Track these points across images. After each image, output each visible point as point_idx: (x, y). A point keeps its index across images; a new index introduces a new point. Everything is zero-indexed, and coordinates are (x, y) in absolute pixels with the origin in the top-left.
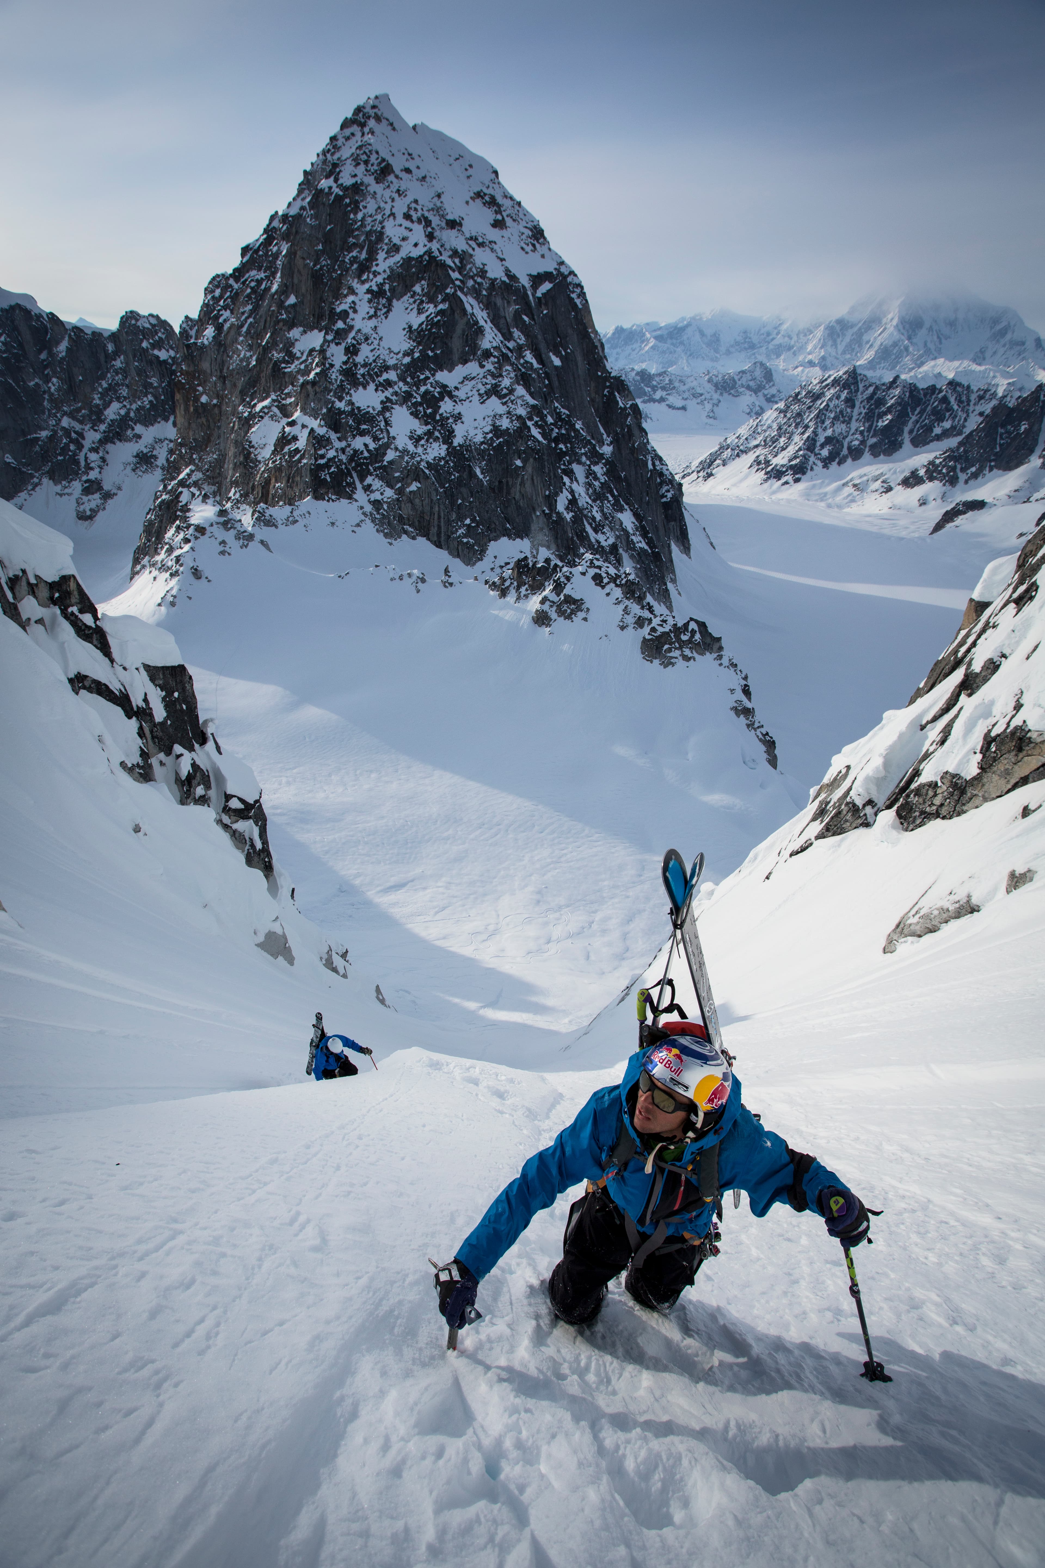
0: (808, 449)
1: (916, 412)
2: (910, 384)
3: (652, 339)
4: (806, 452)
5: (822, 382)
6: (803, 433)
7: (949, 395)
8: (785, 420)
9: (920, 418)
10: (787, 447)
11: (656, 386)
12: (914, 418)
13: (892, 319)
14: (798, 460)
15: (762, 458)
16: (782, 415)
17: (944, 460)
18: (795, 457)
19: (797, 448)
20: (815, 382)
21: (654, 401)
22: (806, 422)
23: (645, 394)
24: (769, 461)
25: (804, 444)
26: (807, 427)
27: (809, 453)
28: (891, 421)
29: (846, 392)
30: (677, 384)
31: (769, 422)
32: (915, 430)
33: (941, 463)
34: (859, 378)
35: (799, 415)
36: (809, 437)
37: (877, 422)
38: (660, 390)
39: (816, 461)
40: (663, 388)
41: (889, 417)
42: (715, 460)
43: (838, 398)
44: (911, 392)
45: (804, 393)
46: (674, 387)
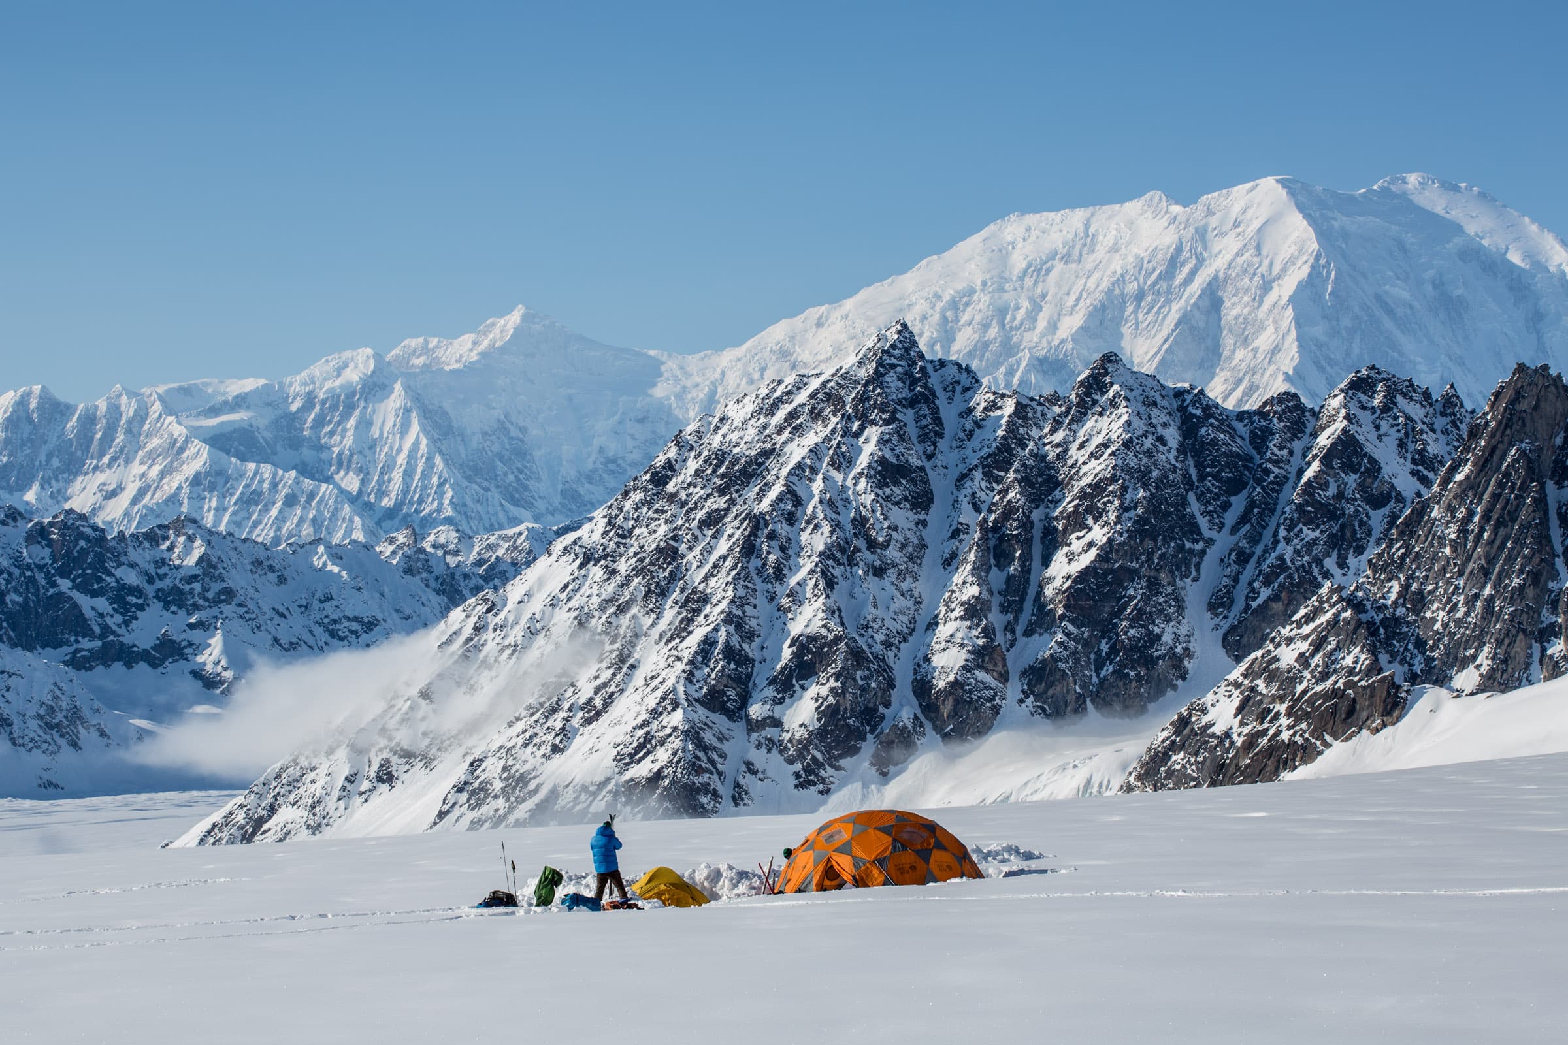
0: (713, 700)
1: (1231, 517)
2: (1179, 394)
3: (196, 446)
4: (702, 713)
5: (771, 411)
6: (682, 630)
7: (1365, 434)
8: (611, 588)
9: (1254, 539)
10: (609, 700)
11: (137, 591)
12: (1223, 541)
13: (1275, 350)
14: (663, 755)
15: (492, 769)
16: (596, 572)
17: (1317, 647)
18: (646, 746)
19: (652, 702)
20: (738, 413)
21: (128, 656)
22: (696, 577)
23: (80, 626)
24: (523, 780)
25: (690, 677)
26: (696, 602)
27: (720, 720)
28: (1107, 552)
29: (873, 433)
30: (238, 579)
31: (536, 605)
32: (1240, 593)
33: (1303, 659)
34: (935, 381)
35: (669, 553)
36: (708, 644)
37: (1046, 562)
38: (156, 607)
39: (759, 757)
40: (173, 598)
41: (1098, 534)
42: (272, 809)
43: (843, 461)
44: (1189, 428)
45: (692, 466)
46: (228, 594)
